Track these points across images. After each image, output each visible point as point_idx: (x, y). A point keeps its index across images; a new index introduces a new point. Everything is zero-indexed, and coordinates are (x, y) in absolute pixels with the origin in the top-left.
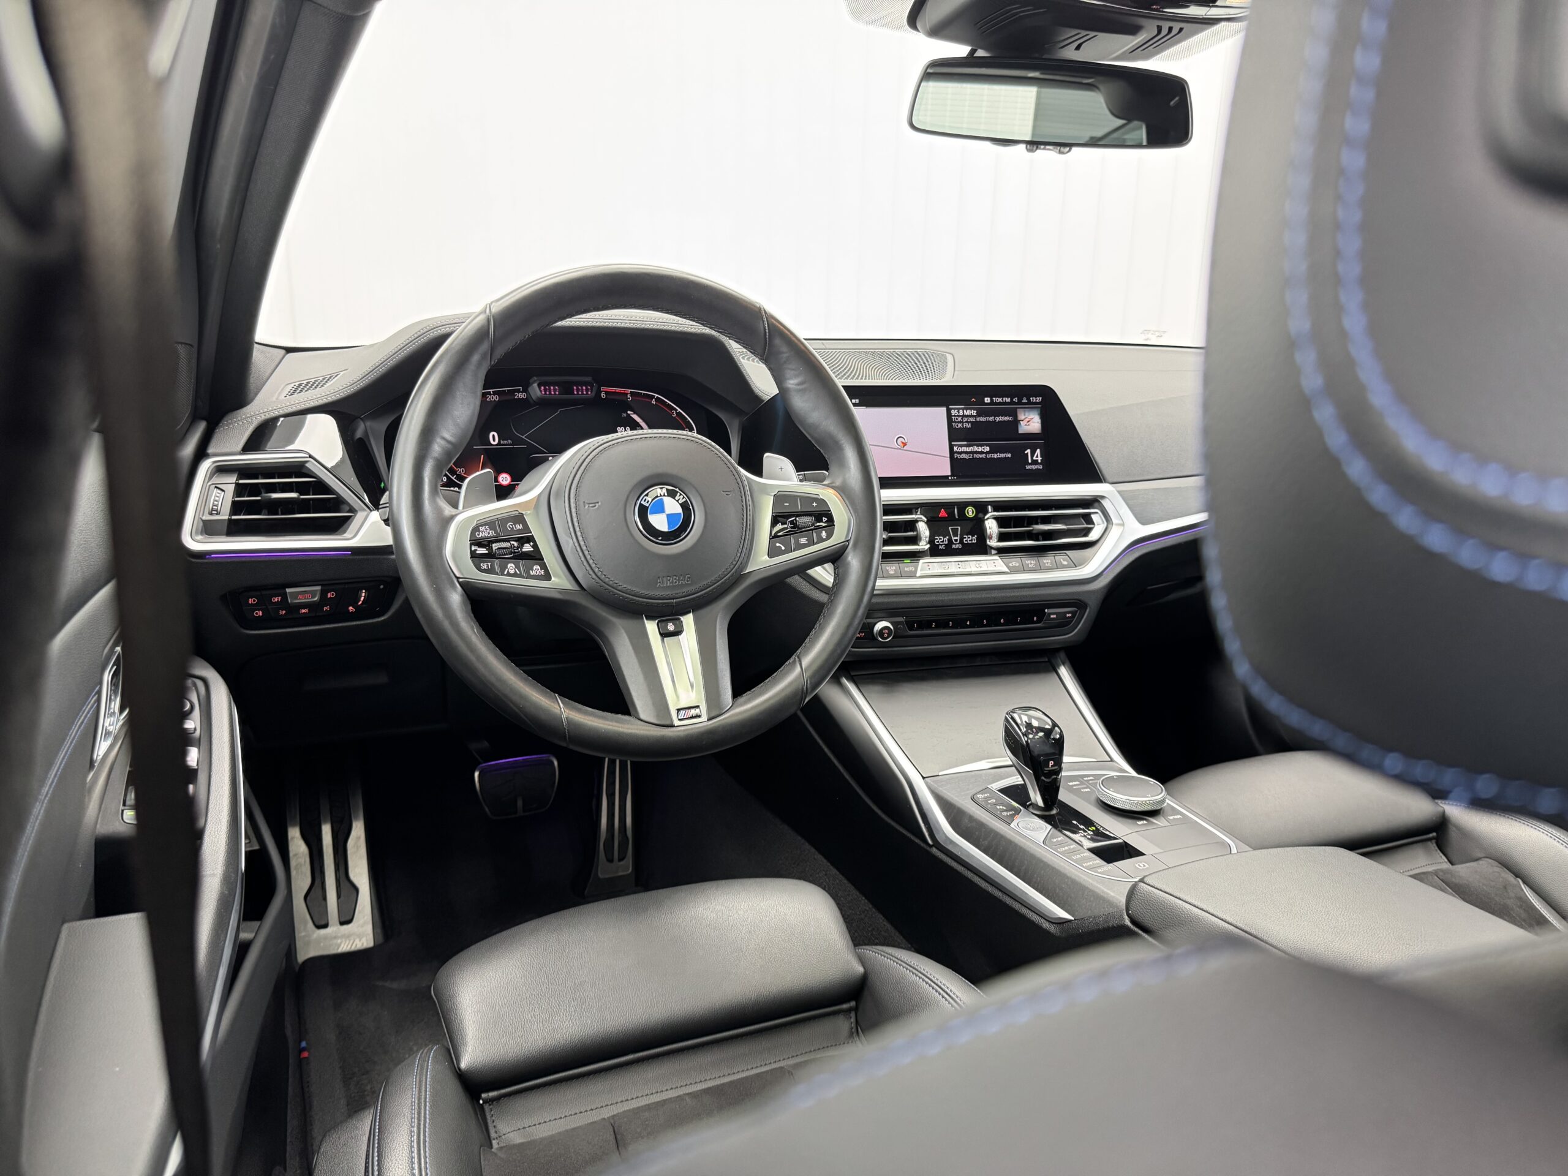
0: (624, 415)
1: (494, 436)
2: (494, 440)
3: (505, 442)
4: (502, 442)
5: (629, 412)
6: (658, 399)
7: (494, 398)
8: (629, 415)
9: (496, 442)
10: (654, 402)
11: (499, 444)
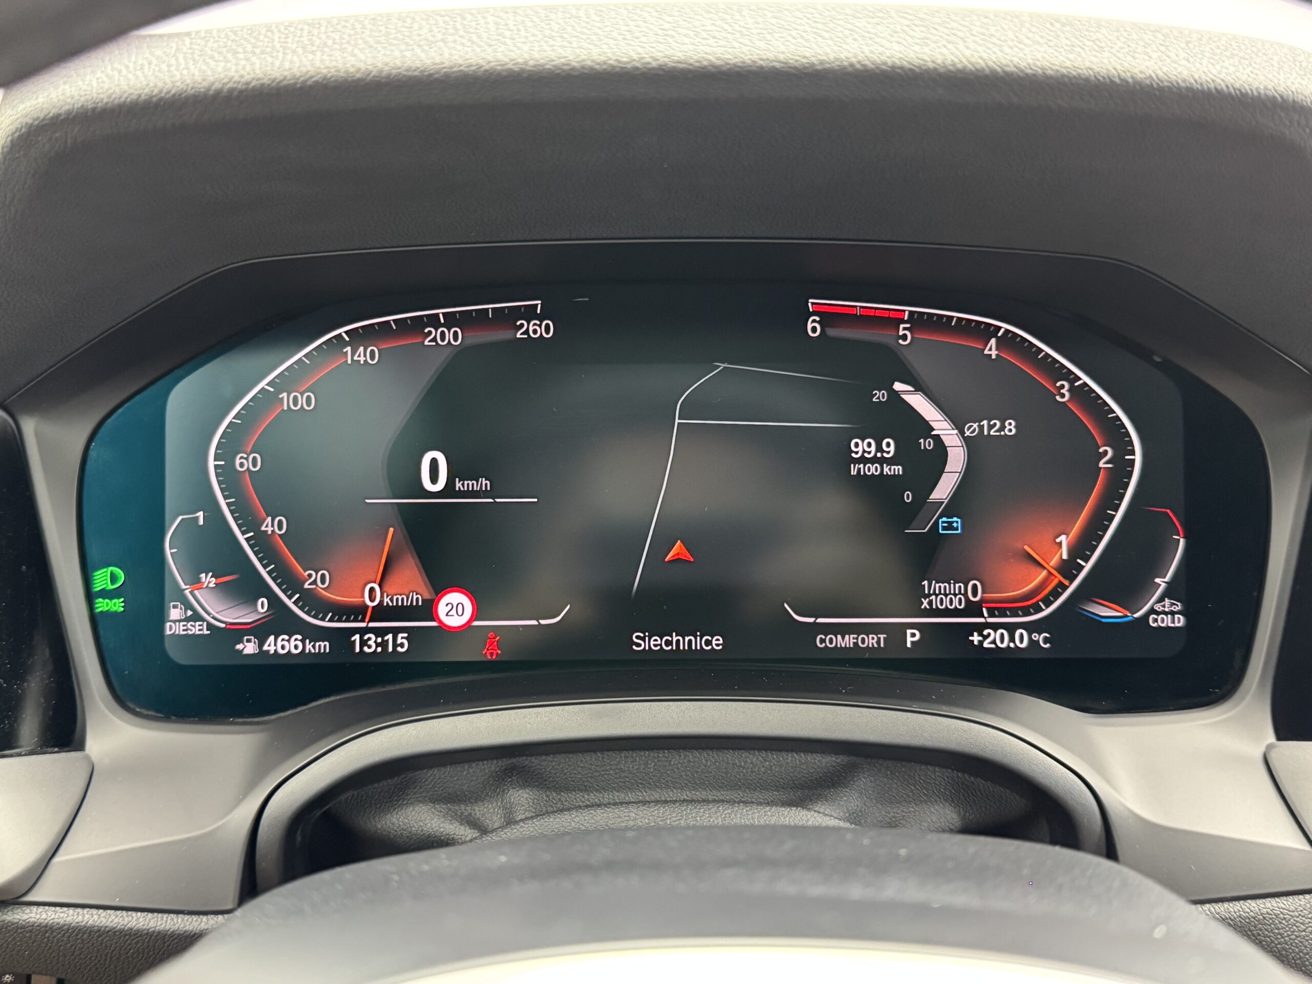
0: (880, 396)
1: (434, 463)
2: (434, 479)
3: (470, 484)
4: (458, 485)
5: (898, 386)
6: (1008, 341)
7: (449, 336)
8: (895, 395)
9: (441, 485)
10: (992, 349)
11: (449, 490)
